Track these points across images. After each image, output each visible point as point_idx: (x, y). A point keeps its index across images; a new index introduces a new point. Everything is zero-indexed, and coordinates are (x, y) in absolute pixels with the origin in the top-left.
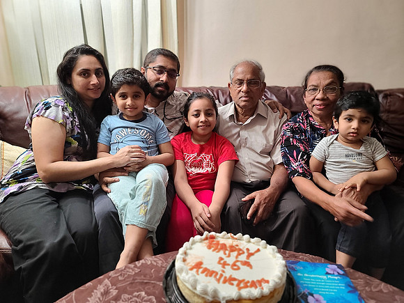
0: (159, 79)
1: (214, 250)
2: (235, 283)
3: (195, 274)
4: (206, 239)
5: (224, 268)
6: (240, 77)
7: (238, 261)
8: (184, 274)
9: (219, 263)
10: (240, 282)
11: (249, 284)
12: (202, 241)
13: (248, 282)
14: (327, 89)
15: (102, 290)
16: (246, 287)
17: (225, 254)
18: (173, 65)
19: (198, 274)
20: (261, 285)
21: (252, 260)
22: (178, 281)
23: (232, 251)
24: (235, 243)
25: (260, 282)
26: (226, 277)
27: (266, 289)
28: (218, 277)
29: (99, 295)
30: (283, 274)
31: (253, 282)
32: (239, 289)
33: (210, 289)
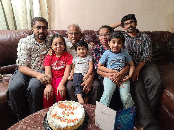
0: (39, 32)
1: (61, 108)
2: (67, 121)
6: (71, 32)
7: (69, 112)
9: (62, 113)
10: (69, 120)
12: (57, 105)
15: (20, 127)
17: (65, 109)
20: (75, 121)
23: (68, 108)
26: (64, 119)
28: (61, 119)
31: (73, 120)
32: (68, 123)
33: (58, 125)
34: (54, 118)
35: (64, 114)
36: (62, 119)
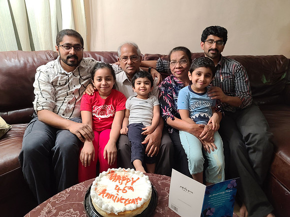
0: (69, 53)
1: (113, 181)
2: (123, 201)
3: (102, 198)
4: (109, 173)
5: (118, 192)
6: (125, 54)
7: (126, 187)
9: (116, 189)
10: (126, 200)
11: (131, 201)
12: (106, 175)
15: (47, 211)
16: (129, 203)
17: (120, 183)
20: (137, 202)
21: (134, 186)
23: (124, 180)
24: (126, 175)
25: (137, 199)
26: (118, 198)
28: (114, 199)
29: (45, 214)
31: (133, 200)
32: (125, 205)
33: (109, 208)
34: (103, 196)
35: (119, 189)
36: (116, 199)
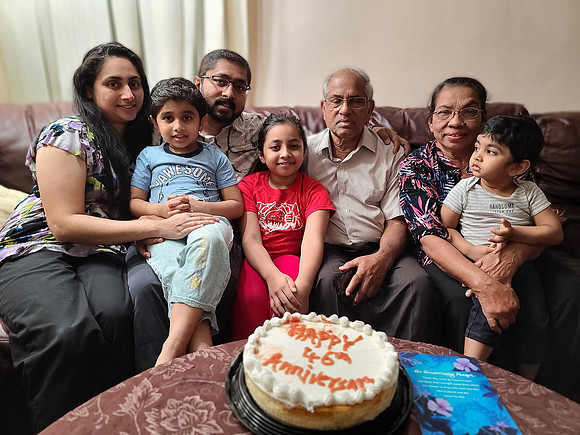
0: (220, 94)
1: (297, 338)
2: (327, 382)
3: (272, 371)
4: (287, 322)
5: (311, 362)
6: (337, 92)
7: (331, 353)
8: (255, 371)
9: (305, 355)
10: (334, 381)
11: (346, 385)
12: (280, 325)
13: (345, 381)
14: (464, 112)
15: (140, 394)
16: (343, 388)
17: (314, 343)
18: (241, 73)
19: (275, 371)
20: (362, 386)
21: (351, 351)
22: (247, 381)
23: (324, 339)
24: (327, 329)
25: (362, 381)
26: (314, 375)
27: (370, 391)
28: (303, 375)
29: (135, 400)
30: (393, 371)
31: (352, 381)
32: (333, 390)
33: (292, 392)
34: (274, 367)
35: (313, 357)
36: (306, 375)
